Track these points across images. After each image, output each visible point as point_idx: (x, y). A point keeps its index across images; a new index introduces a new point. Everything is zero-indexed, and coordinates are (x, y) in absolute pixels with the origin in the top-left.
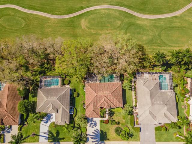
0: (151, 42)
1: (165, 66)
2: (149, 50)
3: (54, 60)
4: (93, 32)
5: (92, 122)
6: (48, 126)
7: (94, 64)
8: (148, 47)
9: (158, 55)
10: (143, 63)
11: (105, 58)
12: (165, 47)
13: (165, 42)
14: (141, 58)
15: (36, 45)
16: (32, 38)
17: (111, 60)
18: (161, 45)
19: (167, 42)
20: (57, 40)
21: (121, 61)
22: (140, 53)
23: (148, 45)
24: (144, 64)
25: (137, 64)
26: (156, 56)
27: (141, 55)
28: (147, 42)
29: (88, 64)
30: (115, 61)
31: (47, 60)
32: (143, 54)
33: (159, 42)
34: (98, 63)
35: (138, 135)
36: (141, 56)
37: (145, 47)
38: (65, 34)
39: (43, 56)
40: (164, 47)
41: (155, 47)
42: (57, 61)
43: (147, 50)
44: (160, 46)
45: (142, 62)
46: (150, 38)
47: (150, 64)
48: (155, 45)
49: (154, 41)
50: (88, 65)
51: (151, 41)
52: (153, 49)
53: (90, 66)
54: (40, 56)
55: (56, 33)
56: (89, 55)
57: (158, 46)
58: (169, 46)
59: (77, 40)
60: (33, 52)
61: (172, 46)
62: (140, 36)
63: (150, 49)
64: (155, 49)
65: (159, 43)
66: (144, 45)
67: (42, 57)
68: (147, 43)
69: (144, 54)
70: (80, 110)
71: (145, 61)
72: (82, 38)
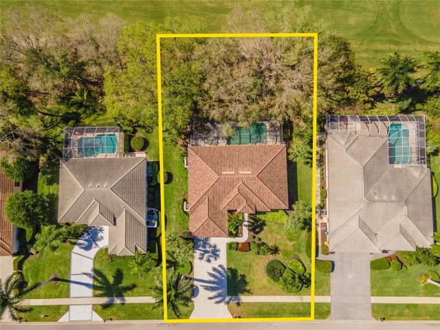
0: (370, 32)
1: (407, 99)
2: (364, 55)
3: (99, 82)
4: (209, 5)
5: (208, 249)
6: (93, 257)
7: (212, 92)
8: (362, 44)
9: (393, 64)
10: (345, 91)
11: (244, 76)
12: (409, 44)
13: (409, 32)
14: (341, 76)
15: (45, 40)
17: (260, 81)
18: (399, 40)
19: (416, 31)
20: (103, 22)
21: (285, 83)
22: (342, 60)
23: (363, 40)
24: (350, 94)
25: (330, 92)
26: (386, 67)
27: (341, 70)
28: (359, 31)
29: (195, 90)
30: (271, 84)
31: (84, 84)
32: (346, 67)
33: (394, 31)
34: (222, 89)
35: (327, 280)
36: (340, 73)
37: (354, 46)
38: (130, 9)
39: (67, 70)
40: (407, 46)
41: (380, 47)
42: (108, 86)
43: (357, 55)
44: (397, 43)
45: (343, 87)
46: (370, 18)
47: (367, 93)
48: (380, 41)
49: (380, 28)
50: (193, 95)
51: (371, 28)
52: (377, 52)
53: (199, 98)
54: (58, 69)
55: (105, 6)
56: (196, 66)
57: (391, 42)
58: (422, 42)
59: (163, 23)
60: (37, 56)
61: (429, 43)
62: (340, 13)
63: (366, 51)
64: (381, 51)
65: (394, 35)
66: (350, 41)
67: (64, 71)
68: (358, 35)
69: (349, 66)
70: (174, 217)
71: (352, 84)
72: (177, 18)
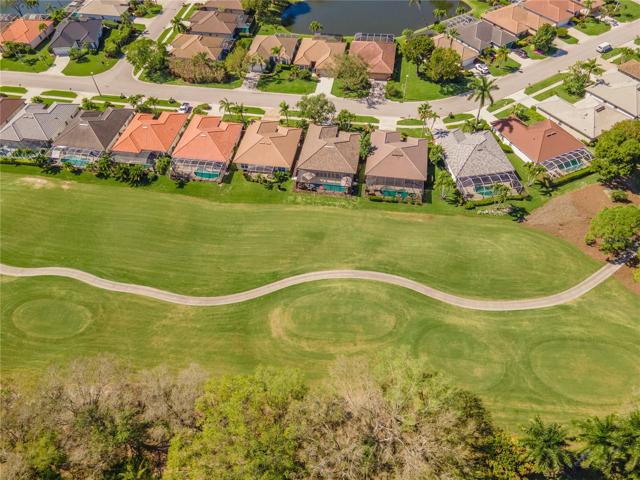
0: (504, 386)
2: (503, 415)
3: (162, 448)
4: (307, 349)
7: (310, 466)
8: (496, 401)
9: (537, 434)
10: (488, 466)
11: (349, 443)
12: (553, 404)
13: (550, 389)
14: (480, 442)
15: (108, 394)
16: (103, 369)
17: (372, 450)
18: (541, 399)
19: (558, 388)
20: (184, 373)
21: (407, 455)
22: (472, 425)
23: (496, 396)
24: (494, 471)
25: (466, 470)
26: (527, 436)
27: (476, 434)
28: (489, 384)
29: (288, 464)
30: (387, 456)
31: (138, 449)
32: (483, 430)
33: (531, 387)
34: (323, 462)
36: (477, 438)
37: (487, 402)
38: (215, 353)
39: (126, 435)
40: (552, 407)
41: (519, 405)
42: (174, 455)
43: (493, 415)
44: (539, 402)
45: (484, 459)
46: (499, 370)
47: (517, 471)
48: (519, 398)
49: (514, 383)
50: (285, 469)
51: (502, 381)
52: (517, 411)
53: (293, 474)
54: (113, 434)
55: (186, 350)
56: (291, 431)
57: (531, 400)
58: (569, 402)
59: (254, 374)
60: (95, 418)
61: (578, 403)
62: (463, 363)
63: (504, 410)
64: (523, 411)
65: (531, 391)
66: (480, 397)
67: (122, 436)
68: (489, 390)
69: (487, 430)
71: (494, 456)
72: (271, 368)
